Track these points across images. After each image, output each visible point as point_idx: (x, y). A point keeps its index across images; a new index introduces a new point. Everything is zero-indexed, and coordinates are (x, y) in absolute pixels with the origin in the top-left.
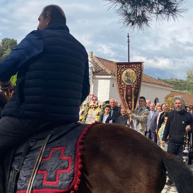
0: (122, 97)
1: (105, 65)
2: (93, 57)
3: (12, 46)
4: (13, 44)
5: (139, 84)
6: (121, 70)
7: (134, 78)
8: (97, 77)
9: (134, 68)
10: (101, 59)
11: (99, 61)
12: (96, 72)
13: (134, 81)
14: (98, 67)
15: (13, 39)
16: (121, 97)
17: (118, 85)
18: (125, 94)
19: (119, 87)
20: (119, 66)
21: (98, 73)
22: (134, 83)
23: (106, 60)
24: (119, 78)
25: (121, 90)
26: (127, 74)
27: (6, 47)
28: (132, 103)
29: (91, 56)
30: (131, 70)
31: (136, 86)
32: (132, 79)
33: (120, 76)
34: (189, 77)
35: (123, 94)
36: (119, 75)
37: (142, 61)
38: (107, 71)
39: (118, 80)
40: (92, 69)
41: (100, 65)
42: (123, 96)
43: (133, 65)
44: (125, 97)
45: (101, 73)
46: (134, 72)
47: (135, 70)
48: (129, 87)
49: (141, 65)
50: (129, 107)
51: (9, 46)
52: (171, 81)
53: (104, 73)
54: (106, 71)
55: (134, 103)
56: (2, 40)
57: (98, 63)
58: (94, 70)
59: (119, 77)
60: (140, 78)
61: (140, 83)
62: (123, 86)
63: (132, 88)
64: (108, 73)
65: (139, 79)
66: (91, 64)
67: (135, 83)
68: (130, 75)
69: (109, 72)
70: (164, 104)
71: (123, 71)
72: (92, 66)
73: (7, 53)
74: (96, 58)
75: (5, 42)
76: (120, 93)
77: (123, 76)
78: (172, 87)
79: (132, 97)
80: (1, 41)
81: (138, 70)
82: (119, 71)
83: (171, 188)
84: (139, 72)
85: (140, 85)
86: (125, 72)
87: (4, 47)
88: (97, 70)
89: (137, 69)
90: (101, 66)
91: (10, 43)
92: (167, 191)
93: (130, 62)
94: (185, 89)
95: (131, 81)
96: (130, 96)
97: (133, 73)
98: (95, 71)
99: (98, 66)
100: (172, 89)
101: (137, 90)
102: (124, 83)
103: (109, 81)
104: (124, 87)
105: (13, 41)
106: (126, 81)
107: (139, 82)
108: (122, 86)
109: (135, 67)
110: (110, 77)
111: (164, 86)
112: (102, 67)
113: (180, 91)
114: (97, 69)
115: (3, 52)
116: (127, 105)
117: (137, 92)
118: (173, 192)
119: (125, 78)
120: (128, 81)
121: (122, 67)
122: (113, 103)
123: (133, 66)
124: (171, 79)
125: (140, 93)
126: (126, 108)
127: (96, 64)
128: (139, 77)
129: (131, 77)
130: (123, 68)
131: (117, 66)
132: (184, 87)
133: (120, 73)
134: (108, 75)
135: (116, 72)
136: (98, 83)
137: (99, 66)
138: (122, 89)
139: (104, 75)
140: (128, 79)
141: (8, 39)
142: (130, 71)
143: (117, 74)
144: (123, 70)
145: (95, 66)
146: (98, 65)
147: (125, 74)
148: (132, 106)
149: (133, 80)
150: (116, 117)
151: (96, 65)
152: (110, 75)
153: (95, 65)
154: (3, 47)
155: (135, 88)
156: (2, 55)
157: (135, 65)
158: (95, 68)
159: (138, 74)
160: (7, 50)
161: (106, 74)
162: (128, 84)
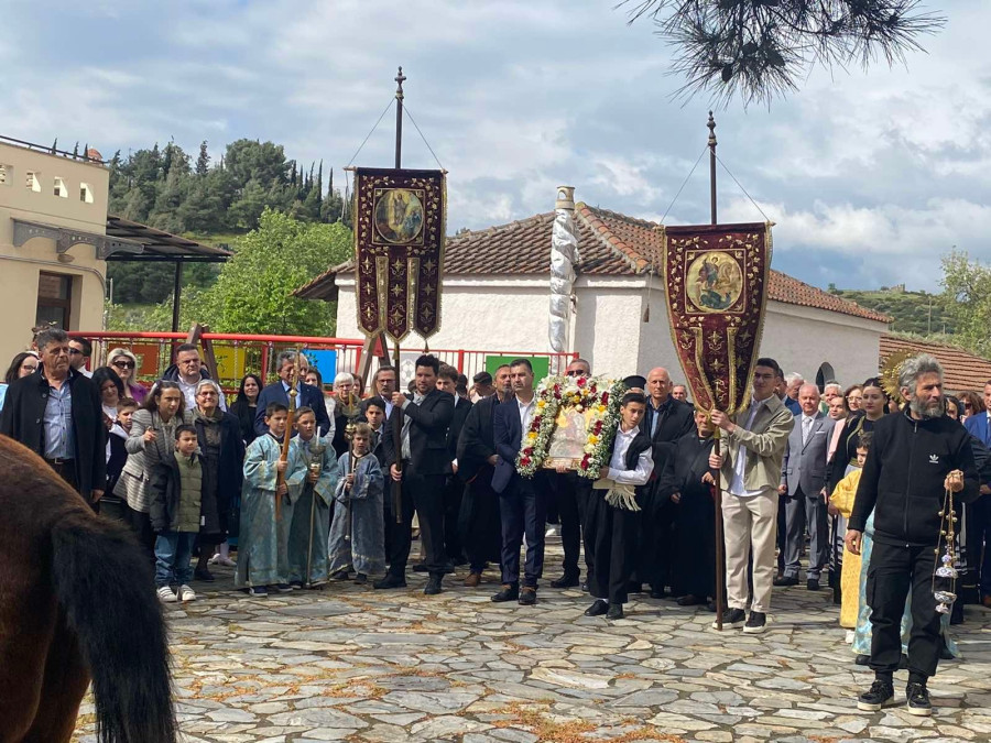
0: (689, 362)
1: (623, 239)
2: (576, 208)
3: (265, 172)
4: (270, 163)
5: (756, 310)
6: (683, 257)
7: (733, 286)
8: (591, 284)
9: (736, 246)
10: (606, 213)
11: (597, 224)
12: (585, 265)
13: (734, 299)
14: (593, 244)
15: (268, 145)
16: (685, 361)
17: (674, 317)
18: (699, 348)
19: (675, 323)
20: (674, 241)
21: (595, 270)
22: (734, 306)
23: (626, 220)
24: (677, 288)
25: (685, 335)
26: (707, 274)
27: (245, 173)
28: (727, 385)
29: (566, 204)
30: (724, 256)
31: (742, 317)
32: (727, 290)
33: (678, 279)
34: (953, 281)
35: (693, 348)
36: (676, 275)
37: (766, 221)
38: (628, 261)
39: (674, 296)
40: (573, 254)
41: (602, 238)
42: (691, 355)
43: (729, 237)
44: (698, 362)
45: (606, 270)
46: (733, 262)
47: (738, 256)
48: (715, 323)
49: (761, 237)
50: (716, 400)
51: (254, 172)
52: (883, 297)
53: (619, 269)
54: (624, 262)
55: (737, 386)
56: (229, 148)
57: (593, 229)
58: (580, 259)
59: (677, 284)
60: (760, 286)
61: (759, 305)
62: (693, 319)
63: (727, 324)
64: (631, 270)
65: (756, 292)
66: (567, 233)
67: (739, 307)
68: (719, 276)
69: (637, 264)
70: (855, 388)
71: (692, 261)
72: (569, 242)
73: (246, 196)
74: (587, 212)
75: (240, 156)
76: (680, 345)
77: (692, 278)
78: (885, 322)
79: (726, 362)
80: (225, 151)
81: (751, 254)
82: (675, 259)
83: (885, 715)
84: (755, 264)
85: (759, 312)
86: (698, 265)
87: (235, 175)
88: (592, 257)
89: (748, 251)
90: (607, 242)
91: (258, 160)
92: (868, 725)
93: (718, 223)
94: (935, 331)
95: (724, 299)
96: (719, 357)
97: (730, 266)
98: (581, 262)
99: (595, 240)
100: (885, 330)
101: (746, 335)
102: (695, 307)
103: (637, 300)
104: (695, 324)
105: (267, 151)
106: (705, 300)
107: (754, 301)
108: (687, 318)
109: (740, 242)
110: (640, 283)
111: (856, 315)
112: (609, 246)
113: (918, 337)
114: (592, 254)
115: (231, 191)
116: (710, 393)
117: (748, 339)
119: (699, 286)
120: (713, 298)
121: (688, 243)
122: (662, 382)
123: (731, 241)
124: (884, 289)
125: (759, 346)
126: (706, 405)
127: (588, 233)
128: (752, 283)
129: (724, 284)
130: (692, 247)
131: (670, 241)
132: (932, 320)
133: (678, 269)
134: (633, 275)
135: (666, 263)
136: (593, 306)
137: (597, 243)
138: (686, 329)
139: (618, 276)
140: (709, 291)
141: (249, 145)
142: (718, 258)
143: (669, 272)
144: (692, 257)
145: (582, 244)
146: (592, 237)
147: (701, 270)
148: (727, 397)
149: (732, 296)
150: (668, 440)
151: (586, 237)
152: (641, 276)
153: (583, 237)
154: (232, 173)
155: (738, 325)
156: (227, 203)
157: (738, 235)
158: (582, 251)
159: (750, 270)
160: (247, 185)
161: (626, 272)
162: (711, 311)
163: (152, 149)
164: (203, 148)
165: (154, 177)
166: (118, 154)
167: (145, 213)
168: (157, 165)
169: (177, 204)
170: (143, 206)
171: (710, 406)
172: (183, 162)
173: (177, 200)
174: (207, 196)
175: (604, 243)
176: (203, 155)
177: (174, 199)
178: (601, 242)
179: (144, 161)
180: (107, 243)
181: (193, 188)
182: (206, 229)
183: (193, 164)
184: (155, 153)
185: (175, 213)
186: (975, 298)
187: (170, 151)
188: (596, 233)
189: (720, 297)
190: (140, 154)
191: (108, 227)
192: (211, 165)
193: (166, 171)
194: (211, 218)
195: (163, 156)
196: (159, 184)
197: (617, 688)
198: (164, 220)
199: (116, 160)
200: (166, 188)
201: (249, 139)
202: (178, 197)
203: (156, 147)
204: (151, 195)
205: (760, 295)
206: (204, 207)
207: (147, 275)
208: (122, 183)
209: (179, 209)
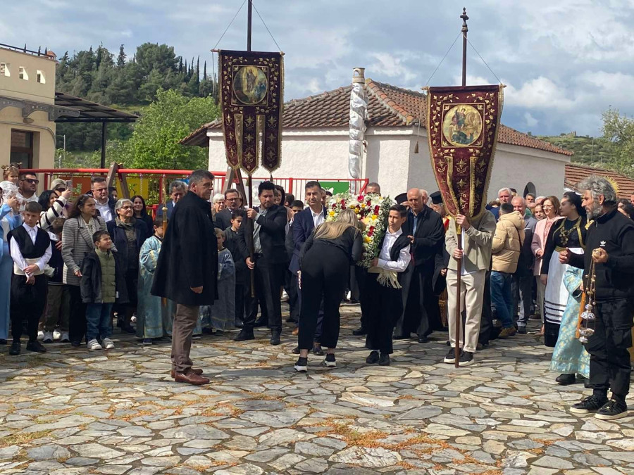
0: (443, 181)
1: (397, 103)
2: (366, 82)
3: (162, 64)
4: (165, 58)
5: (490, 146)
6: (441, 109)
7: (475, 128)
8: (376, 133)
9: (479, 101)
10: (385, 86)
11: (380, 93)
12: (373, 120)
13: (476, 138)
14: (377, 106)
15: (164, 46)
16: (440, 181)
17: (433, 150)
18: (450, 171)
19: (434, 155)
20: (435, 97)
21: (379, 123)
22: (476, 142)
23: (400, 90)
24: (436, 130)
25: (441, 163)
26: (458, 119)
27: (149, 65)
28: (468, 197)
29: (359, 80)
30: (470, 108)
31: (480, 150)
32: (471, 131)
33: (437, 124)
34: (610, 128)
35: (446, 172)
36: (436, 121)
37: (499, 84)
38: (401, 117)
39: (434, 135)
40: (364, 113)
41: (383, 102)
42: (444, 177)
43: (474, 95)
44: (448, 181)
45: (386, 123)
46: (476, 112)
47: (480, 108)
48: (461, 154)
49: (496, 95)
50: (460, 207)
51: (155, 64)
52: (562, 140)
53: (395, 123)
54: (398, 118)
55: (476, 198)
56: (138, 49)
57: (377, 97)
58: (368, 117)
59: (437, 127)
60: (493, 129)
61: (492, 143)
62: (446, 151)
63: (471, 154)
64: (403, 123)
65: (491, 133)
66: (360, 99)
67: (479, 143)
68: (466, 121)
69: (407, 119)
71: (447, 111)
72: (362, 105)
73: (150, 81)
74: (373, 85)
75: (146, 54)
76: (437, 169)
77: (447, 123)
78: (569, 155)
79: (468, 181)
80: (136, 51)
81: (489, 106)
82: (435, 109)
83: (584, 423)
84: (491, 114)
85: (491, 148)
86: (452, 113)
87: (143, 67)
88: (377, 115)
89: (487, 105)
90: (387, 105)
91: (157, 56)
92: (574, 430)
93: (467, 85)
94: (596, 161)
95: (468, 138)
96: (463, 178)
97: (473, 115)
98: (369, 119)
99: (378, 104)
100: (569, 161)
101: (482, 164)
102: (448, 143)
103: (407, 143)
104: (448, 154)
105: (164, 51)
106: (455, 138)
107: (489, 140)
108: (443, 150)
109: (481, 98)
110: (409, 132)
111: (550, 151)
112: (388, 108)
113: (586, 165)
114: (377, 113)
115: (141, 78)
116: (455, 202)
117: (483, 166)
118: (592, 433)
119: (451, 128)
120: (461, 137)
121: (445, 98)
122: (415, 200)
123: (475, 98)
124: (563, 135)
125: (491, 171)
126: (453, 211)
127: (374, 99)
128: (489, 127)
129: (469, 127)
130: (447, 101)
131: (432, 97)
132: (593, 154)
133: (437, 116)
134: (404, 127)
135: (429, 113)
136: (378, 148)
137: (380, 105)
138: (442, 158)
139: (394, 127)
140: (459, 132)
141: (152, 46)
142: (466, 109)
143: (431, 118)
144: (447, 108)
145: (370, 106)
146: (377, 102)
147: (454, 117)
148: (468, 206)
149: (474, 135)
151: (372, 102)
152: (409, 127)
153: (371, 101)
154: (141, 65)
155: (478, 155)
156: (138, 85)
157: (480, 93)
158: (369, 111)
159: (487, 118)
160: (151, 73)
161: (399, 125)
162: (459, 145)
163: (89, 50)
164: (122, 49)
165: (90, 69)
166: (66, 54)
167: (85, 92)
168: (92, 61)
169: (106, 86)
170: (84, 88)
171: (456, 212)
172: (109, 59)
173: (105, 83)
174: (125, 80)
175: (385, 105)
176: (122, 53)
177: (104, 83)
178: (382, 105)
179: (84, 58)
180: (56, 111)
181: (116, 76)
182: (125, 102)
183: (115, 59)
184: (91, 53)
185: (104, 92)
186: (623, 139)
187: (100, 51)
188: (379, 99)
189: (466, 136)
190: (81, 54)
191: (56, 100)
192: (127, 60)
193: (98, 65)
194: (128, 95)
195: (96, 55)
196: (93, 73)
197: (400, 406)
198: (97, 97)
199: (65, 58)
200: (98, 76)
201: (151, 43)
202: (106, 81)
203: (91, 49)
204: (88, 80)
205: (493, 135)
206: (123, 88)
207: (88, 132)
208: (70, 73)
209: (107, 89)
